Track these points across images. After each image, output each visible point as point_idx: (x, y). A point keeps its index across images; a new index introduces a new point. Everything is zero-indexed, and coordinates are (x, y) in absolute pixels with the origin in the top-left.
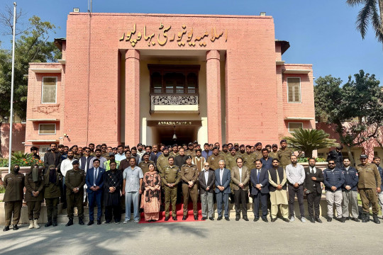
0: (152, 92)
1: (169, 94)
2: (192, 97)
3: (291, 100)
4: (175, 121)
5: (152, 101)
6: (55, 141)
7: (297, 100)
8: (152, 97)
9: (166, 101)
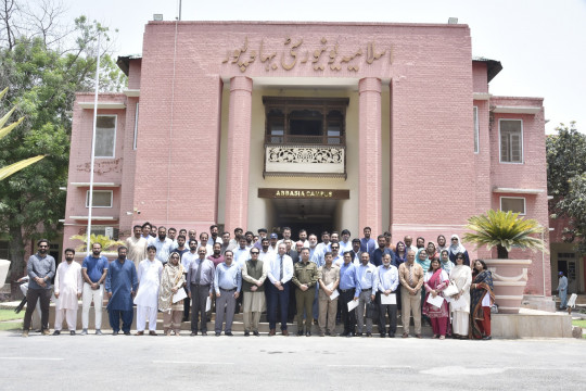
0: (268, 141)
1: (296, 145)
2: (334, 151)
3: (505, 158)
4: (305, 191)
5: (268, 156)
6: (112, 218)
7: (517, 159)
8: (268, 149)
9: (291, 157)
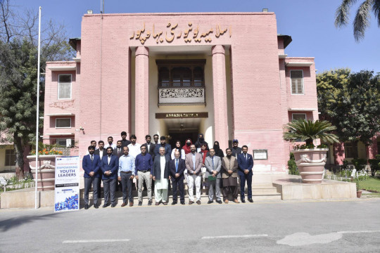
0: (160, 86)
1: (176, 87)
2: (198, 90)
3: (294, 92)
4: (182, 114)
5: (160, 94)
6: (70, 134)
7: (300, 92)
8: (160, 90)
9: (173, 94)
